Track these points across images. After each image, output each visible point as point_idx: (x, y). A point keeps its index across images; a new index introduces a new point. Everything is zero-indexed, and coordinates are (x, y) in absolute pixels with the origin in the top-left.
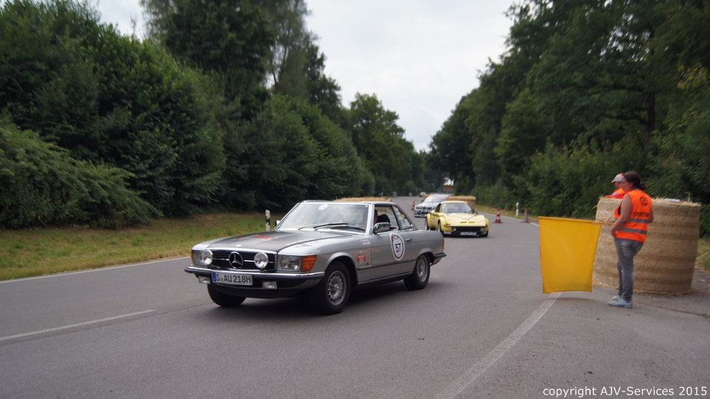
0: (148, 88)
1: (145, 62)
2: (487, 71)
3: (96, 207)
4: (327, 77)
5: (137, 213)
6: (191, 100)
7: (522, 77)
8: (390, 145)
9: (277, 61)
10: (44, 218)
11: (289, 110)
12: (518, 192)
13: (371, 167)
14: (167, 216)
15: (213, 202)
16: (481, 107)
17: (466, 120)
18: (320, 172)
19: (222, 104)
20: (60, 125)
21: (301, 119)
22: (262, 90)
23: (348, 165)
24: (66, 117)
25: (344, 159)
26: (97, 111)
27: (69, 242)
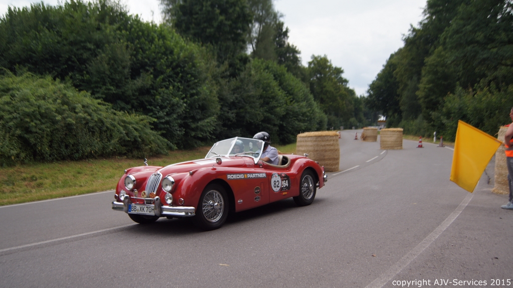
0: (164, 58)
1: (161, 40)
2: (409, 34)
3: (131, 144)
4: (291, 45)
5: (159, 147)
6: (194, 65)
7: (437, 38)
8: (337, 93)
9: (254, 34)
10: (96, 152)
11: (264, 69)
12: (435, 124)
13: (324, 109)
14: (179, 148)
15: (211, 138)
16: (405, 61)
17: (394, 72)
18: (287, 114)
19: (216, 67)
20: (104, 87)
21: (272, 75)
22: (244, 56)
23: (307, 108)
24: (109, 81)
25: (304, 103)
26: (129, 76)
27: (113, 169)
